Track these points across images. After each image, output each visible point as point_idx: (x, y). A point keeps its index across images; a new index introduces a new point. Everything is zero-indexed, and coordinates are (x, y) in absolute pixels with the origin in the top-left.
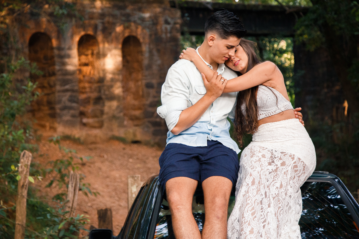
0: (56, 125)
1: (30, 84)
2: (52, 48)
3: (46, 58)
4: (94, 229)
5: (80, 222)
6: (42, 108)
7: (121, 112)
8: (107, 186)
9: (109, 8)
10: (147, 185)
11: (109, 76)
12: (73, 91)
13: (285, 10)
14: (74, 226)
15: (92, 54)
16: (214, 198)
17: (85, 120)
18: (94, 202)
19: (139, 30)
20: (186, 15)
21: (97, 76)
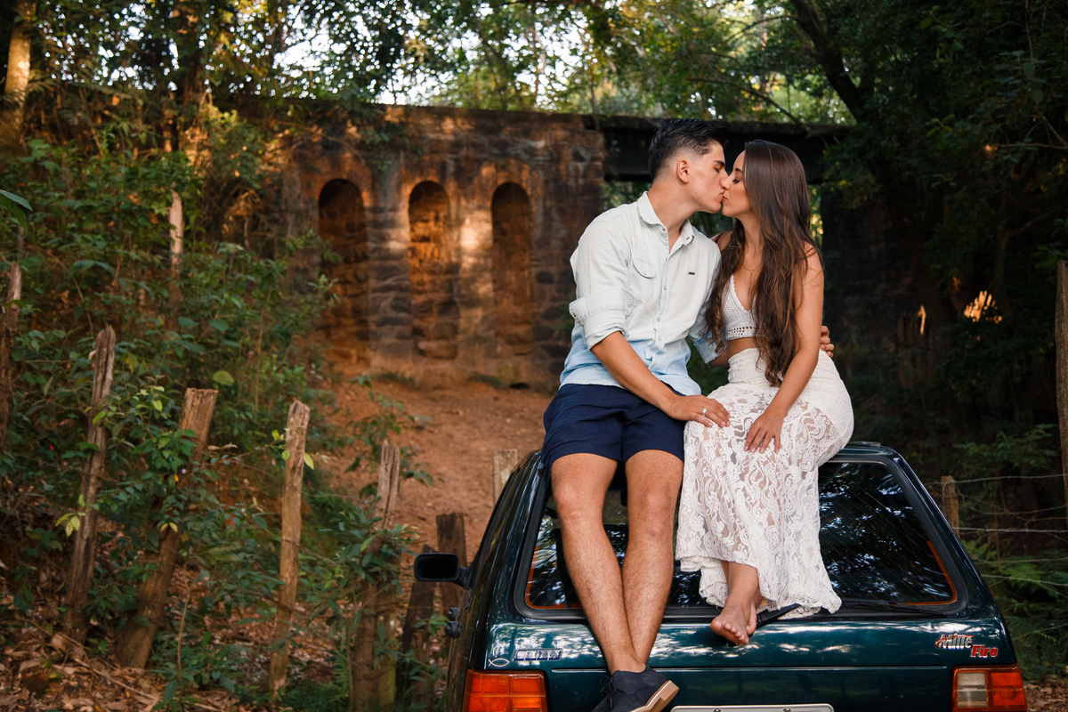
0: (370, 354)
1: (323, 279)
2: (362, 209)
3: (350, 227)
4: (431, 553)
5: (402, 539)
6: (344, 321)
7: (490, 329)
8: (464, 469)
9: (470, 131)
10: (519, 470)
11: (468, 262)
12: (401, 289)
13: (805, 133)
14: (390, 546)
15: (437, 219)
16: (645, 495)
17: (423, 345)
18: (438, 500)
19: (525, 174)
20: (614, 143)
21: (444, 261)
